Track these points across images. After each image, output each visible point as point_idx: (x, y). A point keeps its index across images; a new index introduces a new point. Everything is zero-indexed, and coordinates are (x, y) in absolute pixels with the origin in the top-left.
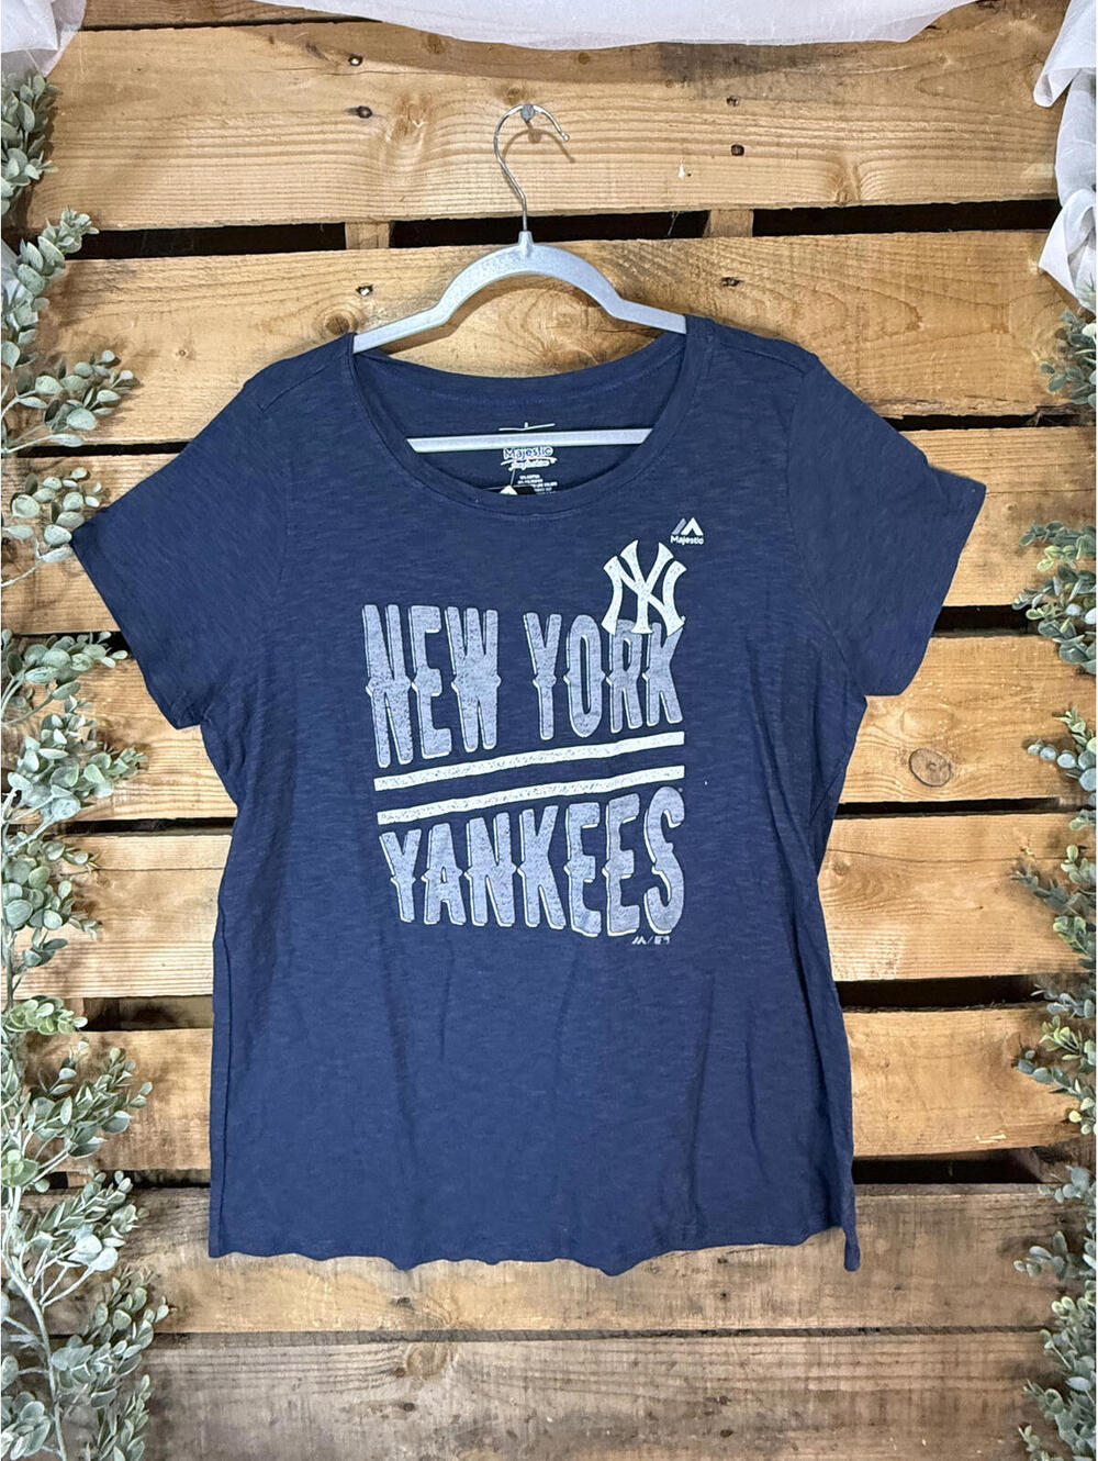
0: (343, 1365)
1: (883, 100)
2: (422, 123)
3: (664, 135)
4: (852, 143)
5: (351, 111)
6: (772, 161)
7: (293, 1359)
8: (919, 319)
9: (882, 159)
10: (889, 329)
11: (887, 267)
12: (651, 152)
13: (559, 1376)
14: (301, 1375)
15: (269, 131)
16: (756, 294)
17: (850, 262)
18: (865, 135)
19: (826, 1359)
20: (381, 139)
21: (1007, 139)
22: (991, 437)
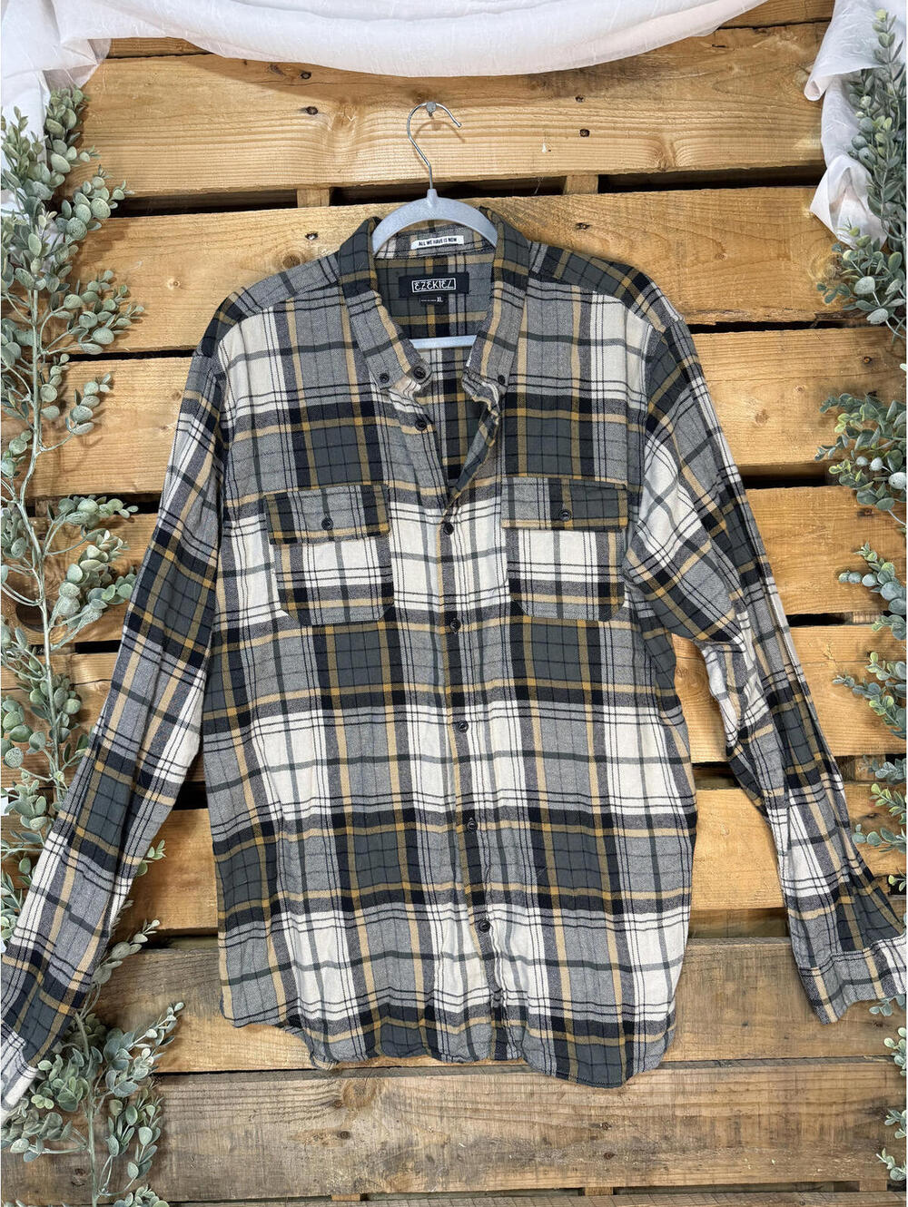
0: (289, 1098)
1: (689, 96)
2: (354, 117)
3: (530, 123)
4: (668, 127)
5: (302, 110)
6: (610, 140)
7: (250, 1093)
8: (724, 251)
9: (691, 137)
10: (702, 258)
11: (698, 214)
12: (521, 135)
13: (469, 1106)
14: (255, 1107)
15: (242, 125)
16: (602, 234)
17: (670, 211)
18: (677, 121)
19: (688, 1088)
20: (324, 129)
21: (782, 122)
22: (782, 336)
